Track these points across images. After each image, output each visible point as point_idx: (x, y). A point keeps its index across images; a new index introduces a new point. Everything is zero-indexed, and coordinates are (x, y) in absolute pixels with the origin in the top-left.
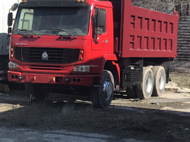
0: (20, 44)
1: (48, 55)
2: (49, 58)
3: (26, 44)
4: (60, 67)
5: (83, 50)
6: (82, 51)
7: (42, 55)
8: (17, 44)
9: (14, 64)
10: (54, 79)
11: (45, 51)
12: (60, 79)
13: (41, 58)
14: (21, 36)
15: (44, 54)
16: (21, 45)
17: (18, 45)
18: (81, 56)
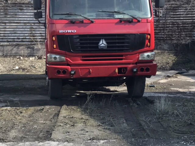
0: (66, 31)
1: (107, 43)
2: (108, 47)
3: (75, 31)
4: (122, 56)
5: (150, 34)
6: (149, 36)
7: (99, 43)
8: (62, 31)
9: (58, 56)
10: (117, 71)
11: (103, 39)
12: (124, 71)
13: (98, 47)
14: (67, 22)
15: (101, 42)
16: (68, 32)
17: (63, 33)
18: (147, 41)
